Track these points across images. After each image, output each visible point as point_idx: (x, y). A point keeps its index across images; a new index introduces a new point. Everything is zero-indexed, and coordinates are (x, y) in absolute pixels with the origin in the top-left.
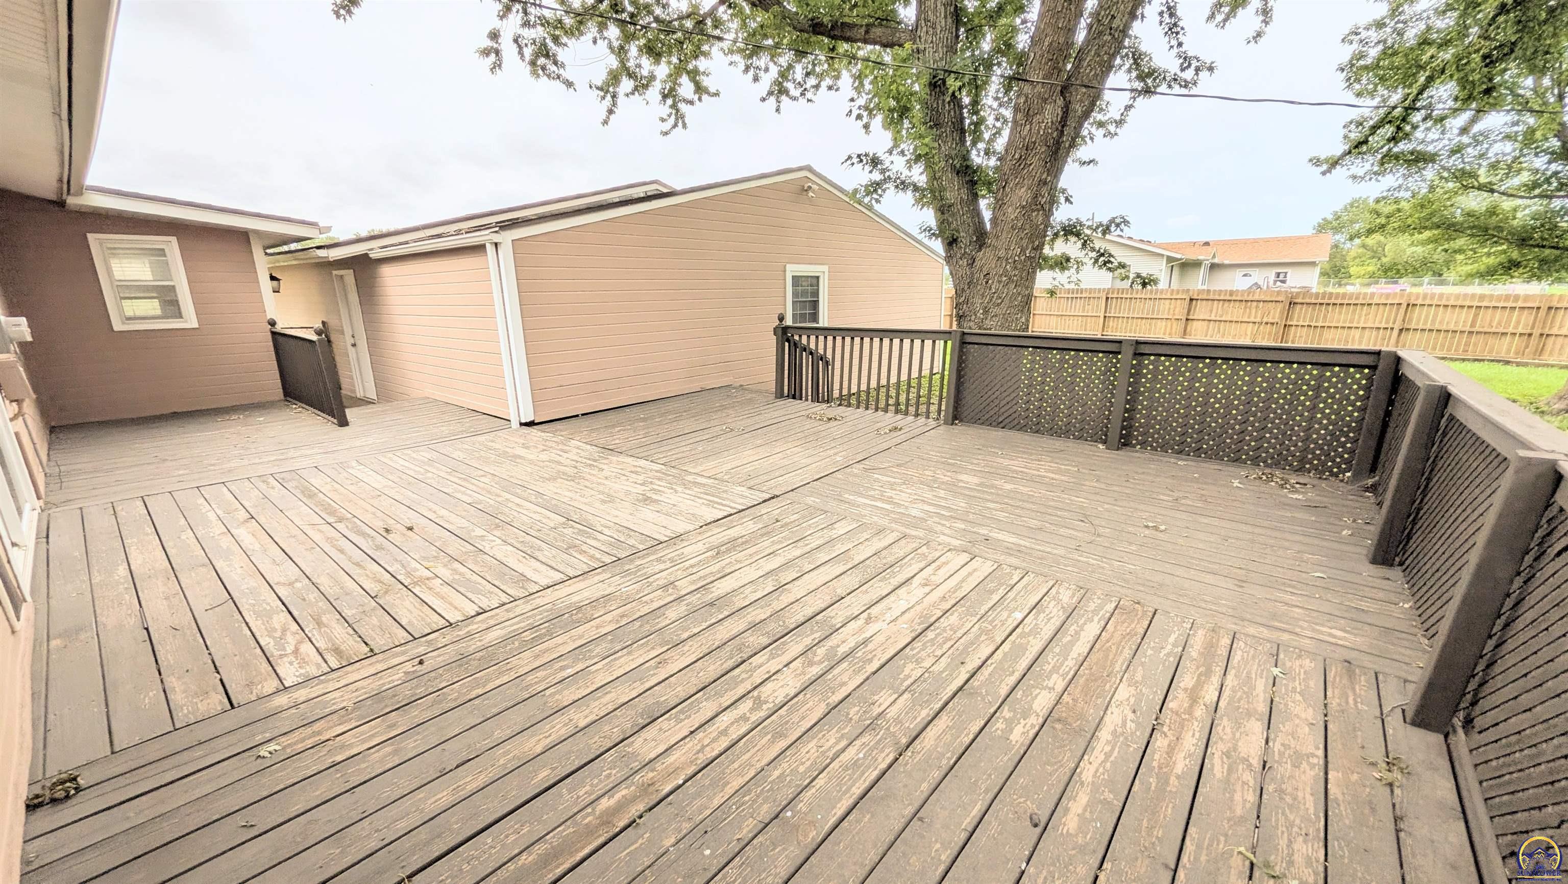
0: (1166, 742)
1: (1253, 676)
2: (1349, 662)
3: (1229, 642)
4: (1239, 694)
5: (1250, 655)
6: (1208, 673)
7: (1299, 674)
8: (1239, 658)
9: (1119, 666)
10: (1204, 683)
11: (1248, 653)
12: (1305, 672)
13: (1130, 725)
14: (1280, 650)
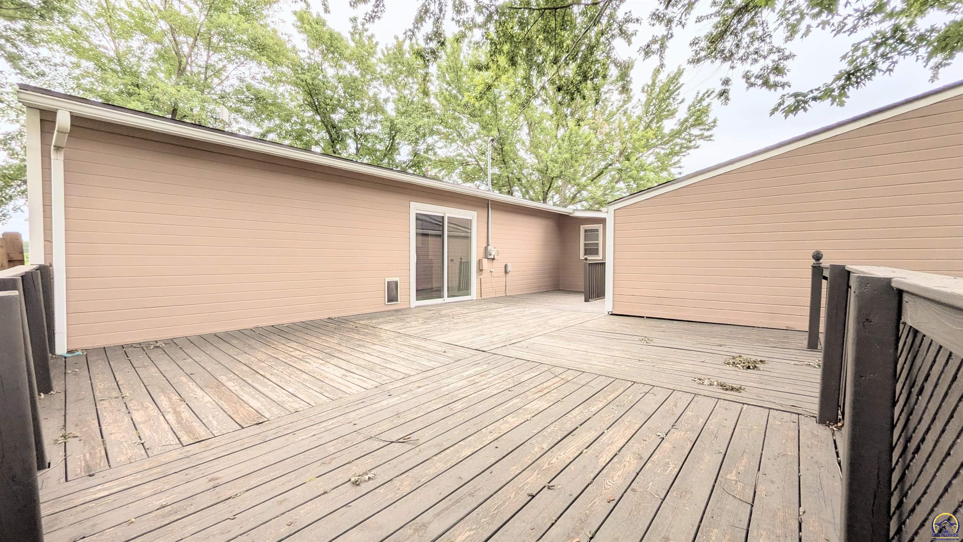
0: (174, 398)
1: (154, 434)
2: (90, 476)
3: (182, 440)
4: (156, 424)
5: (163, 441)
6: (179, 422)
7: (126, 450)
8: (168, 436)
9: (221, 402)
10: (178, 418)
11: (166, 441)
12: (123, 453)
13: (191, 395)
14: (146, 454)
